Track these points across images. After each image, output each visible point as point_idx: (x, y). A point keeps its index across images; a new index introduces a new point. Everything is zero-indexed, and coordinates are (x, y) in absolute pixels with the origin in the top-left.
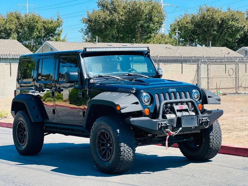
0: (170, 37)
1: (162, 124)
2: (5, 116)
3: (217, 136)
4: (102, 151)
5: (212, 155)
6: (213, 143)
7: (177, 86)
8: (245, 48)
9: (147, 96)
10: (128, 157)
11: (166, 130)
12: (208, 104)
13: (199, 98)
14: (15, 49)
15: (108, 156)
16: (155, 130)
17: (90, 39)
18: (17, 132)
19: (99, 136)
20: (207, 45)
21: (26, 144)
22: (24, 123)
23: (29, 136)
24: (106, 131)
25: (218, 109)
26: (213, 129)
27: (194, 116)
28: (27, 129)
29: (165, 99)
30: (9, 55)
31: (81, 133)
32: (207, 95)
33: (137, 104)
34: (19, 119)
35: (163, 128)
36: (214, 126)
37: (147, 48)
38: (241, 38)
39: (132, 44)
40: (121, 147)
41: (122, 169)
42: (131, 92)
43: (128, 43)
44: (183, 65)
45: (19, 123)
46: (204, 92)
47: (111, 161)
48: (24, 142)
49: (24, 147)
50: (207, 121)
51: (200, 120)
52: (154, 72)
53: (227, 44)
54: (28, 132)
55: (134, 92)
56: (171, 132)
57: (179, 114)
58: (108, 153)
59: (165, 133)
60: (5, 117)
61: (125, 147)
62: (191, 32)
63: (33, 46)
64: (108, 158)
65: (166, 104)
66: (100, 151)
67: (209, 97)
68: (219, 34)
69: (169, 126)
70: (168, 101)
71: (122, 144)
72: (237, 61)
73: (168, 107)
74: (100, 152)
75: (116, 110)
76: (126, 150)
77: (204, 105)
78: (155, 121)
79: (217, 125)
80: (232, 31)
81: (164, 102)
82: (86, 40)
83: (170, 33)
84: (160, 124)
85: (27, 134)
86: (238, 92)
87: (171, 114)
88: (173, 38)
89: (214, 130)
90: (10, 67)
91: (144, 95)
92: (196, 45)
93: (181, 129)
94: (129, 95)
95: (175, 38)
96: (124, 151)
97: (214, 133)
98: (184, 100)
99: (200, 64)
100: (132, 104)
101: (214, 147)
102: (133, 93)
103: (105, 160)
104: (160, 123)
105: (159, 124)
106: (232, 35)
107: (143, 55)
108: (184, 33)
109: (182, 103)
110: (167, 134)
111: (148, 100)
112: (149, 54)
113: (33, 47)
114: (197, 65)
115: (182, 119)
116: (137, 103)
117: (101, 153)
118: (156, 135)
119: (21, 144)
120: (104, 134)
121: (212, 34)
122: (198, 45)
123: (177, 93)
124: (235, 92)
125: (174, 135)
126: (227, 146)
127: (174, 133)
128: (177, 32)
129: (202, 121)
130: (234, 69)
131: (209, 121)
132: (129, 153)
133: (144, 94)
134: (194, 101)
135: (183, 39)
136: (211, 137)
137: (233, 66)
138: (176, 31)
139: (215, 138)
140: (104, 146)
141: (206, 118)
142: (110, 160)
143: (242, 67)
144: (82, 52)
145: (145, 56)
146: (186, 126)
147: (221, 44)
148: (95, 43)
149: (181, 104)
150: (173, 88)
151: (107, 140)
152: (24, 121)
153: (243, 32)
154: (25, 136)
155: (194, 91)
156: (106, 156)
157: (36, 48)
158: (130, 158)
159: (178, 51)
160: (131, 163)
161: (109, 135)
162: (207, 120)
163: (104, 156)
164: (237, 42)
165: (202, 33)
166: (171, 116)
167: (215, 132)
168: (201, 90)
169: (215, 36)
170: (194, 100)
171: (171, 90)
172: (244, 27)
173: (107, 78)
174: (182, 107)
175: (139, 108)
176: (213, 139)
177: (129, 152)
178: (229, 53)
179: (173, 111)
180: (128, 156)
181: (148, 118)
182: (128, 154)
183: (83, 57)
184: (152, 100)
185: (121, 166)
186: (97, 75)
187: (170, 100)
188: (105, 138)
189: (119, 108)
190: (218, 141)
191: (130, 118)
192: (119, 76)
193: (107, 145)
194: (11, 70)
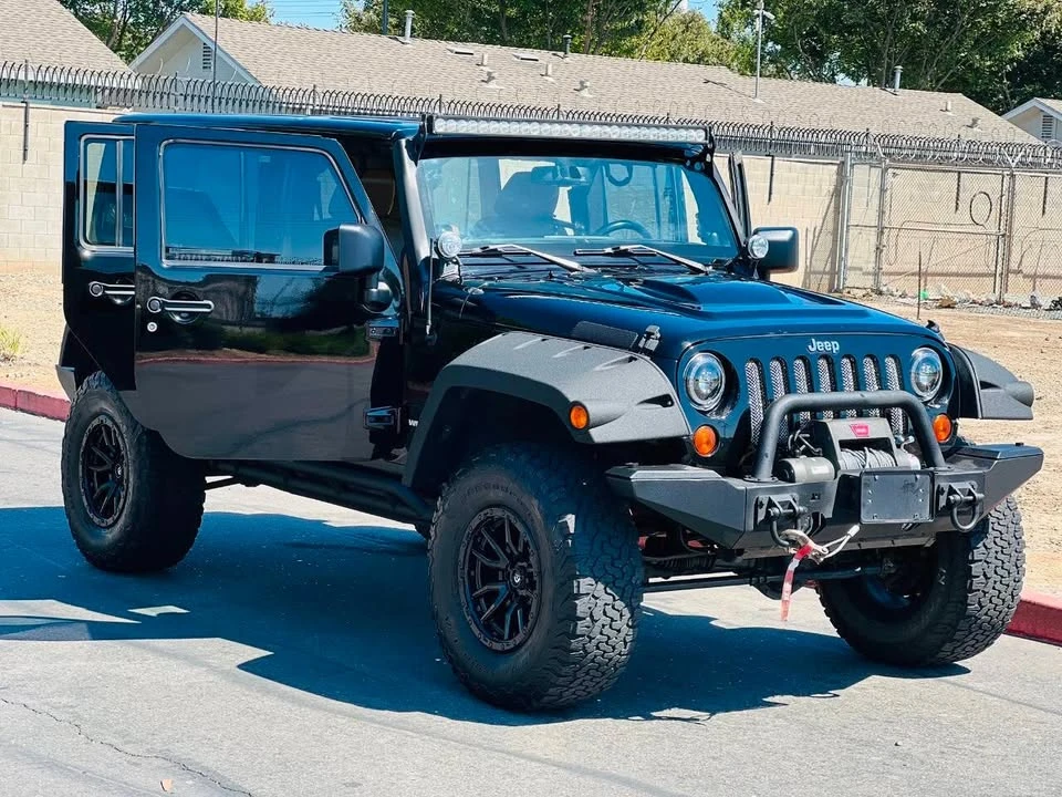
0: (723, 35)
1: (771, 504)
2: (7, 353)
3: (1003, 563)
4: (482, 601)
5: (973, 646)
6: (985, 593)
7: (847, 328)
8: (1044, 105)
9: (710, 367)
10: (607, 643)
11: (788, 531)
12: (976, 417)
13: (938, 387)
14: (49, 41)
15: (514, 629)
16: (739, 531)
17: (375, 17)
18: (83, 464)
19: (477, 534)
20: (882, 80)
21: (121, 522)
22: (118, 427)
23: (138, 489)
24: (512, 518)
25: (1018, 444)
26: (990, 530)
27: (918, 476)
28: (129, 454)
29: (790, 388)
30: (23, 68)
31: (387, 506)
32: (977, 378)
33: (665, 405)
34: (96, 409)
35: (775, 523)
36: (991, 520)
37: (703, 134)
38: (1026, 57)
39: (559, 53)
40: (579, 596)
41: (574, 693)
42: (641, 345)
43: (543, 51)
44: (776, 162)
45: (95, 422)
46: (964, 362)
47: (523, 656)
48: (112, 513)
49: (110, 536)
50: (971, 498)
51: (940, 491)
52: (728, 245)
53: (965, 81)
54: (135, 470)
55: (653, 345)
56: (811, 544)
57: (849, 461)
58: (514, 617)
59: (784, 546)
60: (7, 359)
61: (596, 598)
62: (818, 17)
63: (124, 28)
64: (510, 637)
65: (794, 410)
66: (476, 601)
67: (985, 385)
68: (936, 36)
69: (804, 513)
70: (804, 397)
71: (585, 584)
72: (1014, 165)
73: (798, 426)
74: (475, 606)
75: (569, 427)
76: (598, 614)
77: (961, 421)
78: (742, 491)
79: (1007, 512)
80: (994, 24)
81: (784, 402)
82: (358, 20)
83: (724, 14)
84: (762, 505)
85: (131, 480)
86: (1008, 298)
87: (813, 459)
88: (734, 37)
89: (992, 534)
90: (26, 121)
91: (699, 365)
92: (833, 75)
93: (854, 530)
94: (631, 359)
95: (745, 40)
96: (592, 616)
97: (993, 551)
98: (873, 394)
99: (852, 166)
100: (642, 402)
101: (986, 614)
102: (646, 352)
103: (497, 646)
104: (764, 498)
105: (758, 505)
106: (992, 42)
107: (684, 163)
108: (784, 17)
109: (862, 409)
110: (792, 551)
111: (714, 385)
112: (708, 158)
113: (123, 31)
114: (836, 167)
115: (865, 484)
116: (664, 401)
117: (477, 612)
118: (741, 552)
119: (96, 520)
120: (498, 525)
121: (906, 33)
122: (842, 75)
123: (845, 360)
124: (993, 299)
125: (822, 559)
126: (1029, 603)
127: (825, 547)
128: (758, 16)
129: (951, 498)
130: (995, 197)
131: (981, 500)
132: (611, 627)
133: (700, 359)
134: (919, 403)
135: (779, 47)
136: (976, 569)
137: (991, 182)
138: (756, 12)
139: (996, 573)
140: (497, 581)
141: (967, 485)
142: (523, 650)
143: (1028, 186)
144: (410, 133)
145: (691, 168)
146: (876, 520)
147: (943, 81)
148: (401, 39)
149: (860, 415)
150: (830, 339)
151: (510, 556)
152: (118, 420)
153: (1037, 34)
154: (119, 482)
155: (919, 354)
156: (503, 628)
157: (134, 38)
158: (614, 648)
159: (758, 101)
160: (616, 669)
161: (524, 537)
162: (973, 495)
163: (492, 627)
164: (1009, 76)
165: (865, 26)
166: (812, 468)
167: (995, 543)
168: (948, 350)
169: (916, 43)
170: (917, 395)
171: (817, 346)
172: (1047, 9)
173: (521, 263)
174: (863, 430)
175: (671, 423)
176: (985, 575)
177: (612, 620)
178: (975, 121)
179: (821, 443)
180: (609, 638)
181: (712, 471)
182: (607, 630)
183: (415, 159)
184: (732, 390)
185: (571, 682)
186: (475, 246)
187: (809, 391)
188: (503, 545)
189: (583, 421)
190: (1008, 586)
191: (631, 466)
192: (575, 253)
193: (507, 577)
194: (30, 135)
